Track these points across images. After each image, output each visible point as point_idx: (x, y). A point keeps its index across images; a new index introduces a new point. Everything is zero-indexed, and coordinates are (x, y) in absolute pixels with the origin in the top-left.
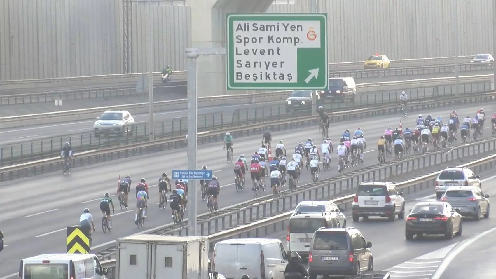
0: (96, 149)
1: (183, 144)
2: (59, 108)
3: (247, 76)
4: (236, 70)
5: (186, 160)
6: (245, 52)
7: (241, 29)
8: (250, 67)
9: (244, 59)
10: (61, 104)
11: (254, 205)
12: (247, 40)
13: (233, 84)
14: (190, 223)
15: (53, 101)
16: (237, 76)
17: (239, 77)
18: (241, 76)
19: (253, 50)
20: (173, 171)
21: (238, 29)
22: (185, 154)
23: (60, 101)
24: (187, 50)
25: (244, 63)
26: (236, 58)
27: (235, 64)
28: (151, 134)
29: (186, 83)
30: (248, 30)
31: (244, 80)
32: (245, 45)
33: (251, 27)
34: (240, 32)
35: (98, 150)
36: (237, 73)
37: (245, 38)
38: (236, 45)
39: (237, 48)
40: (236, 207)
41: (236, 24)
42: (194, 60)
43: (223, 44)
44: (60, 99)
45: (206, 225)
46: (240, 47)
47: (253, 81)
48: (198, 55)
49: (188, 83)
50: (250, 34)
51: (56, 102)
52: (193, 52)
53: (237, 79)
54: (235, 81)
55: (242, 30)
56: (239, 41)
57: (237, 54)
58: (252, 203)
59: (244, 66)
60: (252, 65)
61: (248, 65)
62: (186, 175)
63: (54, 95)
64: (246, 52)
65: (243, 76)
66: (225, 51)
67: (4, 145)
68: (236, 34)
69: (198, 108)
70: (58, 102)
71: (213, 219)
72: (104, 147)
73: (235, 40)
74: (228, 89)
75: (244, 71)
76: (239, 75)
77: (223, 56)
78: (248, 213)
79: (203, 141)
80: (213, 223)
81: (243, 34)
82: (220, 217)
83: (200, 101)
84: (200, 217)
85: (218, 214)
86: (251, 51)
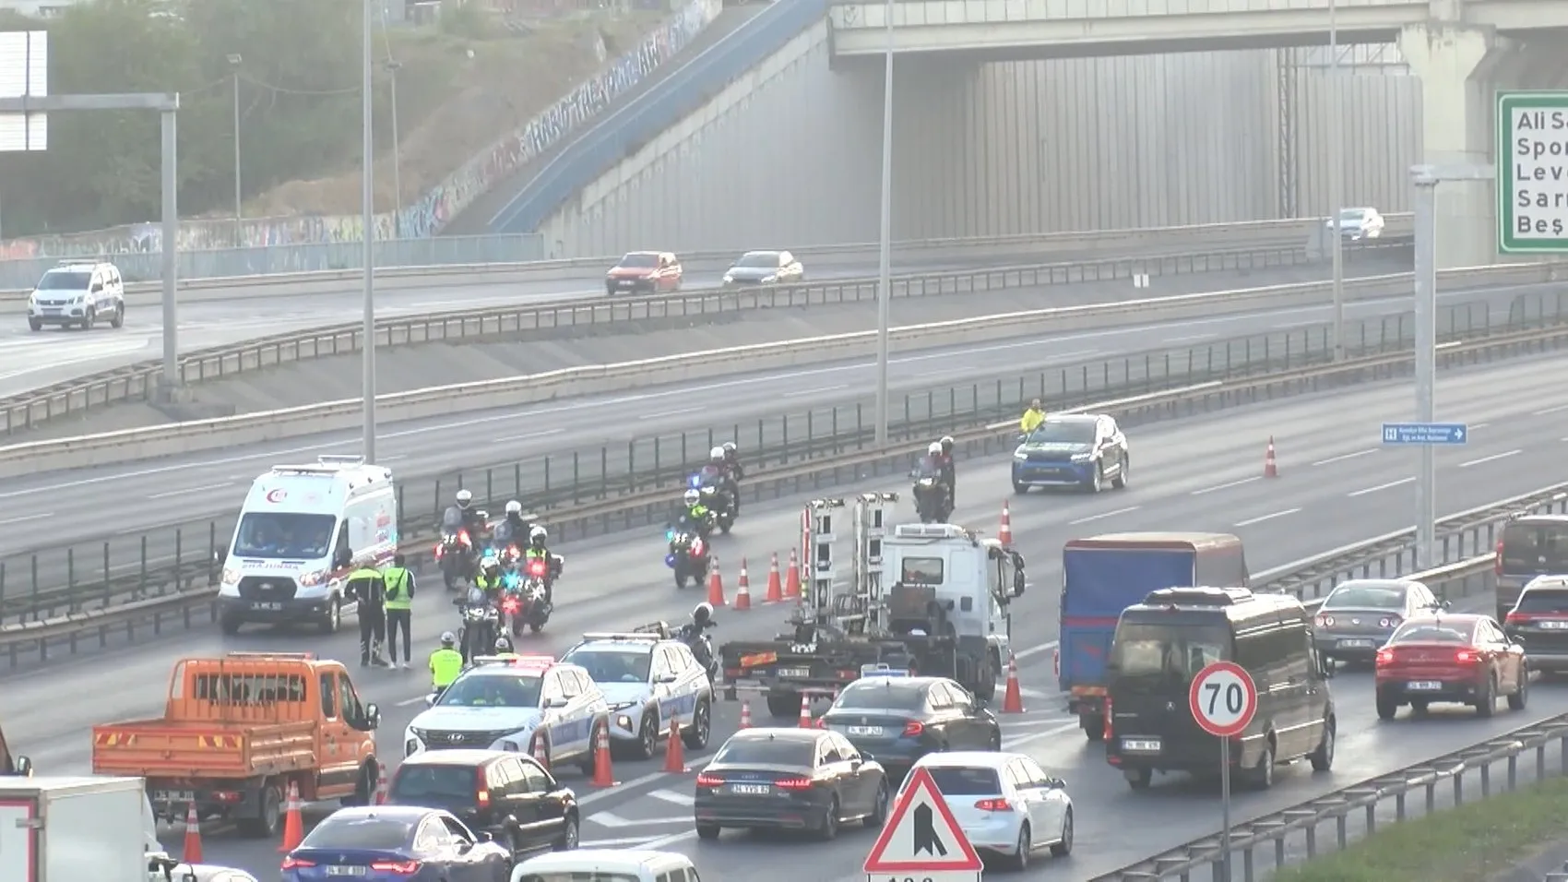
0: (1221, 378)
1: (1404, 370)
2: (1143, 292)
3: (1541, 225)
4: (1517, 212)
5: (1412, 404)
6: (1536, 174)
7: (1529, 124)
8: (1546, 204)
9: (1534, 188)
10: (1146, 283)
11: (1556, 497)
12: (1540, 149)
13: (1509, 240)
14: (1420, 537)
15: (1131, 278)
16: (1520, 224)
17: (1524, 227)
18: (1528, 224)
19: (1553, 169)
20: (1385, 427)
21: (1521, 125)
22: (1411, 390)
23: (1146, 278)
24: (1414, 168)
25: (1534, 197)
26: (1517, 186)
27: (1516, 200)
28: (1338, 347)
29: (1411, 238)
30: (1543, 127)
31: (1534, 234)
32: (1536, 158)
33: (1549, 121)
34: (1525, 132)
35: (1226, 380)
36: (1520, 218)
37: (1536, 144)
38: (1516, 159)
39: (1519, 167)
40: (1516, 502)
41: (1517, 114)
42: (1428, 190)
43: (1490, 159)
44: (1145, 273)
45: (1454, 541)
46: (1525, 163)
47: (1554, 236)
48: (1438, 181)
49: (1417, 239)
50: (1548, 135)
51: (1137, 278)
52: (1426, 172)
53: (1520, 230)
54: (1517, 235)
55: (1531, 127)
56: (1524, 150)
57: (1520, 178)
58: (1550, 494)
59: (1534, 201)
60: (1551, 200)
61: (1543, 202)
62: (1411, 435)
63: (1130, 266)
64: (1539, 173)
65: (1533, 224)
66: (1494, 171)
67: (1026, 371)
68: (1517, 134)
69: (1437, 291)
70: (1142, 280)
71: (1469, 529)
72: (1237, 376)
73: (1515, 148)
74: (1501, 251)
75: (1534, 213)
76: (1525, 221)
77: (1490, 182)
79: (1447, 363)
80: (1469, 537)
81: (1532, 135)
82: (1484, 524)
83: (1440, 276)
84: (1442, 524)
85: (1480, 518)
86: (1549, 172)
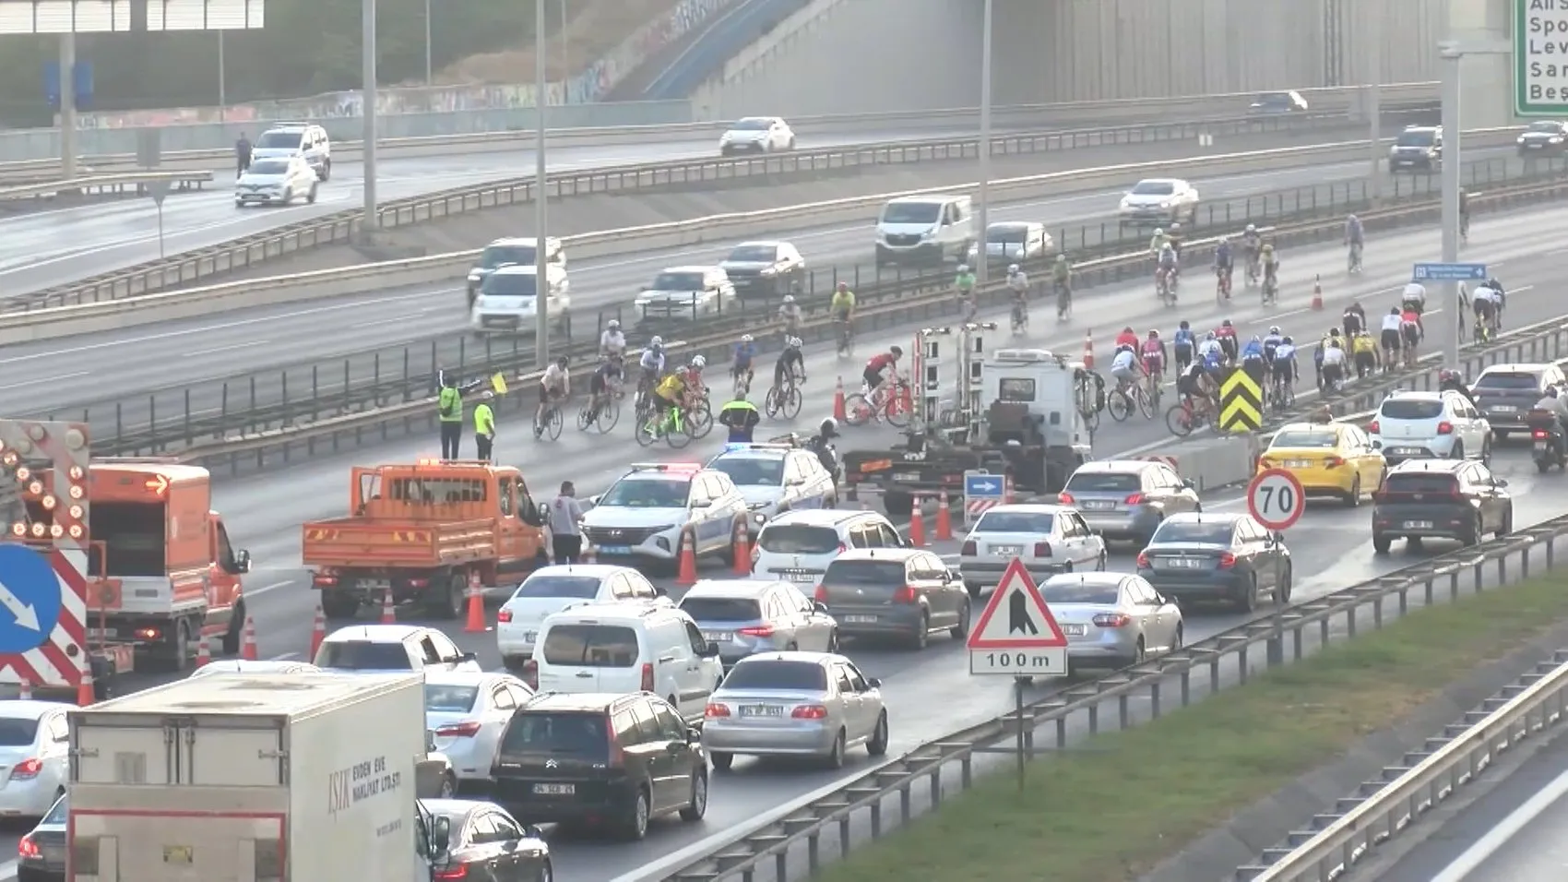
0: (1274, 225)
1: (1432, 217)
2: (1207, 150)
3: (1550, 93)
4: (1530, 81)
5: (1439, 247)
6: (1546, 48)
7: (1540, 6)
8: (1555, 75)
9: (1544, 61)
10: (1210, 142)
11: (1563, 327)
12: (1549, 26)
13: (1523, 105)
14: (1445, 361)
15: (1197, 138)
16: (1533, 92)
17: (1536, 94)
18: (1539, 91)
19: (1561, 44)
20: (1416, 266)
21: (1533, 6)
22: (1438, 234)
23: (1210, 138)
24: (1441, 43)
25: (1544, 70)
26: (1530, 59)
27: (1529, 71)
28: (1376, 197)
29: (1438, 104)
30: (1552, 7)
31: (1544, 100)
32: (1546, 34)
33: (1557, 3)
34: (1537, 12)
35: (1279, 226)
36: (1532, 87)
37: (1546, 23)
38: (1529, 36)
39: (1532, 43)
40: (1529, 331)
42: (1453, 62)
43: (1507, 34)
44: (1209, 133)
45: (1475, 364)
46: (1537, 39)
47: (1561, 101)
48: (1461, 55)
49: (1444, 105)
50: (1556, 15)
51: (1202, 138)
52: (1452, 46)
53: (1533, 97)
54: (1529, 100)
55: (1541, 7)
56: (1536, 27)
57: (1532, 52)
58: (1558, 323)
59: (1544, 71)
60: (1560, 71)
61: (1552, 71)
62: (1438, 273)
63: (1198, 127)
64: (1549, 48)
65: (1544, 92)
66: (1510, 46)
67: (1107, 217)
68: (1529, 14)
69: (1462, 149)
70: (1205, 139)
71: (1488, 353)
72: (1288, 222)
73: (1529, 26)
74: (1516, 115)
75: (1545, 82)
76: (1536, 90)
77: (1507, 55)
78: (1551, 340)
80: (1487, 361)
81: (1543, 15)
82: (1501, 350)
83: (1465, 136)
84: (1464, 350)
85: (1498, 344)
86: (1557, 46)
